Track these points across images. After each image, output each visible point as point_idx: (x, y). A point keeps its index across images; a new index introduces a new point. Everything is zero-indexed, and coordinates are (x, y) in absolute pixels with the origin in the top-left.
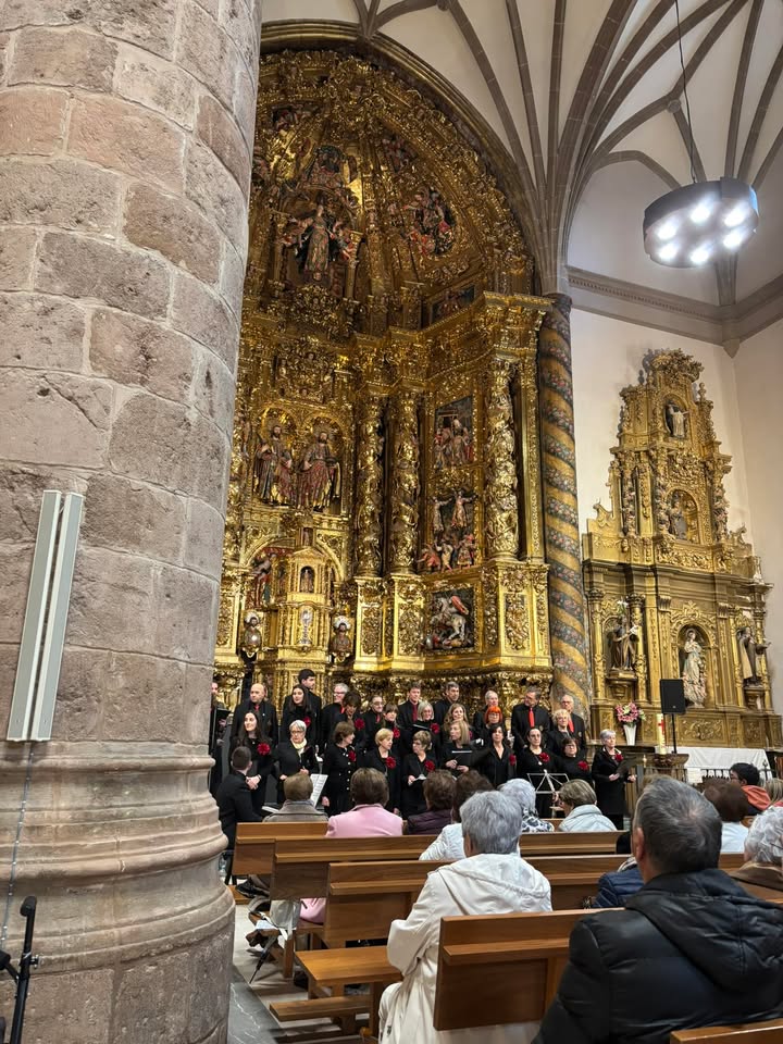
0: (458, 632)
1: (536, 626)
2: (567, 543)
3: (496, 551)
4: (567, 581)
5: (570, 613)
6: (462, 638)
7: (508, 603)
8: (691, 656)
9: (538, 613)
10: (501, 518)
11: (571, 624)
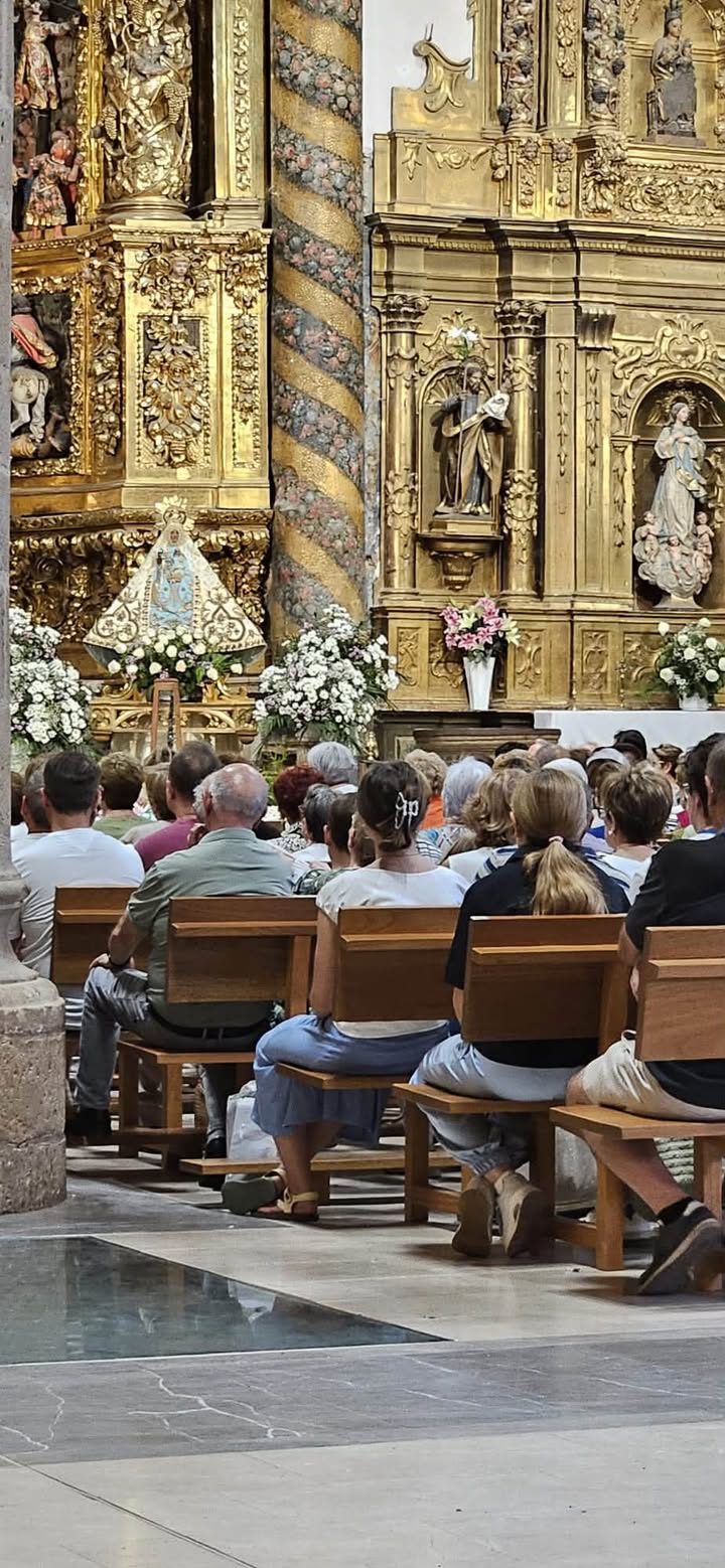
0: (25, 417)
1: (228, 401)
2: (320, 168)
3: (124, 193)
4: (314, 276)
5: (320, 366)
6: (37, 432)
7: (150, 343)
8: (670, 467)
9: (238, 366)
10: (138, 93)
11: (320, 395)
